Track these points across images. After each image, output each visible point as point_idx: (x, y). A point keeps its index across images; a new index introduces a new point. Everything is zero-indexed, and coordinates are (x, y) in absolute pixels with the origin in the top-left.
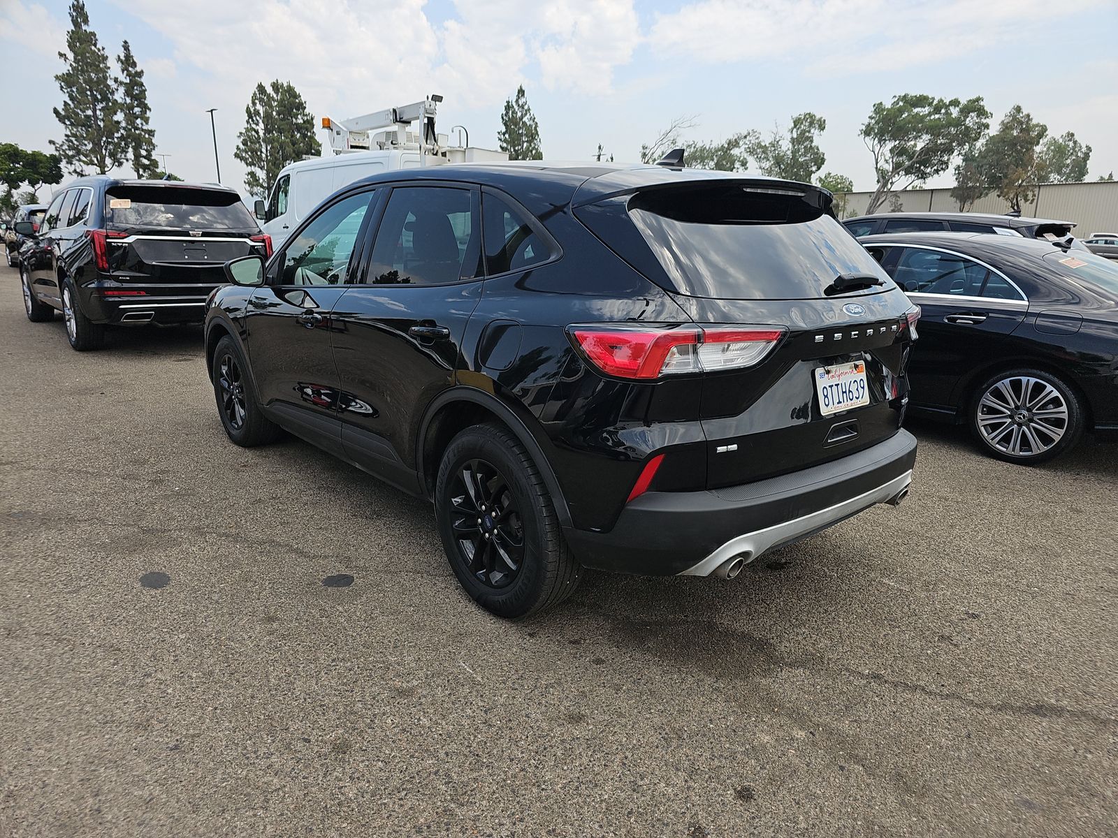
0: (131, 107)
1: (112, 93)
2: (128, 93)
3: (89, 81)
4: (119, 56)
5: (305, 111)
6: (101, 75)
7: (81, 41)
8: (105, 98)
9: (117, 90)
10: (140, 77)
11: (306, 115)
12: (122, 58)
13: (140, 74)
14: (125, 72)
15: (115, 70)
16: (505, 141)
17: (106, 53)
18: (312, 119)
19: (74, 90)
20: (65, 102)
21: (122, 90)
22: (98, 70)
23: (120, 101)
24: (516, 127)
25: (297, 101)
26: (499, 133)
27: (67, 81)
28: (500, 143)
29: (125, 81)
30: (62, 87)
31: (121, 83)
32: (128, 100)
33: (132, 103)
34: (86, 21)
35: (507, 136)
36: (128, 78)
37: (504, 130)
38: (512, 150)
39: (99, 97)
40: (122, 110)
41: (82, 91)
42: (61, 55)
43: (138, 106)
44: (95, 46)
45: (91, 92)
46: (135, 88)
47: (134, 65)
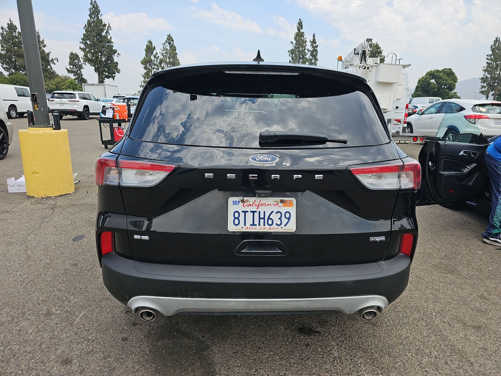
0: (311, 60)
1: (306, 55)
2: (311, 55)
3: (299, 51)
4: (311, 40)
5: (382, 54)
6: (303, 48)
7: (299, 36)
8: (303, 58)
9: (308, 54)
10: (317, 47)
11: (382, 56)
12: (312, 41)
13: (317, 46)
14: (312, 46)
15: (309, 46)
16: (491, 60)
17: (307, 39)
18: (384, 58)
19: (294, 55)
20: (290, 60)
21: (309, 53)
22: (303, 46)
23: (308, 58)
24: (499, 51)
25: (379, 50)
26: (487, 55)
27: (292, 52)
28: (487, 61)
29: (311, 50)
30: (289, 55)
31: (310, 51)
32: (311, 57)
33: (312, 59)
34: (302, 28)
35: (492, 57)
36: (312, 48)
37: (491, 53)
38: (494, 64)
39: (301, 57)
40: (308, 61)
41: (296, 56)
42: (291, 42)
43: (314, 59)
44: (303, 37)
45: (299, 55)
46: (314, 52)
47: (315, 43)
